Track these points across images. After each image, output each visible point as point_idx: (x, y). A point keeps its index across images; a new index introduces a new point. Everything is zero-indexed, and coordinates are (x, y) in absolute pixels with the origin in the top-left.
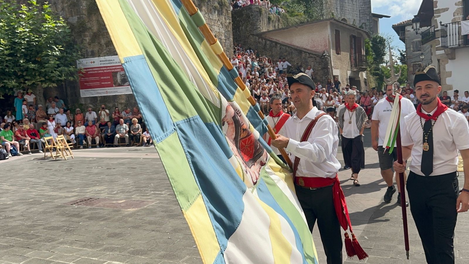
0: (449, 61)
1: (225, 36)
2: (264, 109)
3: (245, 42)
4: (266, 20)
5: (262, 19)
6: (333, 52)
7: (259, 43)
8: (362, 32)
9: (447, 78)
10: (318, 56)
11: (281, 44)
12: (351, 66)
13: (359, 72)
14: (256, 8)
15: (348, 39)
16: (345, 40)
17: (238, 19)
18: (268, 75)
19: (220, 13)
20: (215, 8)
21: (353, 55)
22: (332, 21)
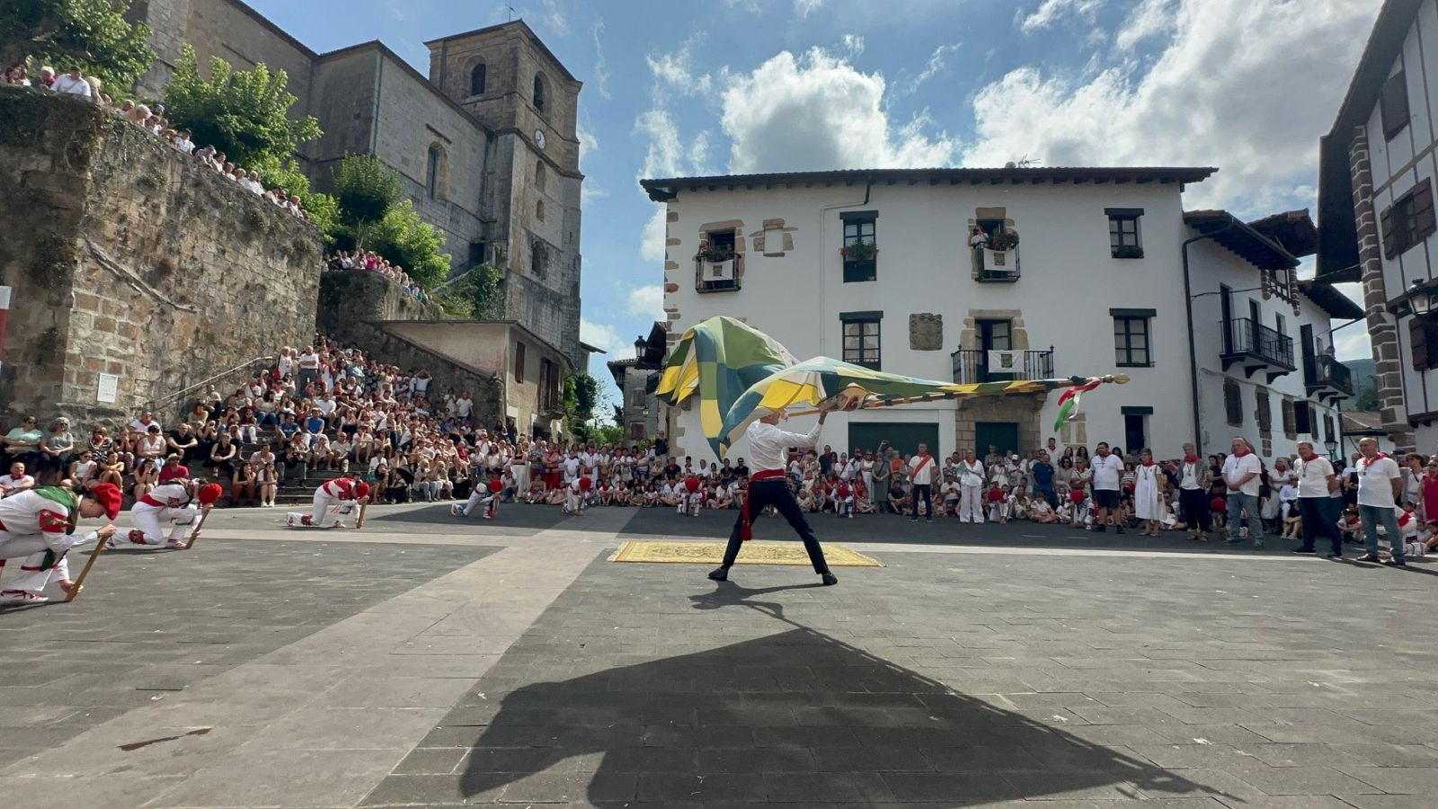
0: (683, 412)
1: (298, 308)
2: (360, 455)
3: (345, 332)
4: (395, 304)
5: (388, 300)
6: (509, 377)
7: (376, 338)
8: (559, 356)
9: (678, 438)
10: (484, 378)
11: (418, 348)
12: (539, 406)
13: (551, 419)
14: (379, 277)
15: (538, 363)
16: (532, 362)
17: (338, 288)
18: (381, 396)
19: (295, 263)
20: (284, 251)
21: (543, 390)
22: (513, 325)
